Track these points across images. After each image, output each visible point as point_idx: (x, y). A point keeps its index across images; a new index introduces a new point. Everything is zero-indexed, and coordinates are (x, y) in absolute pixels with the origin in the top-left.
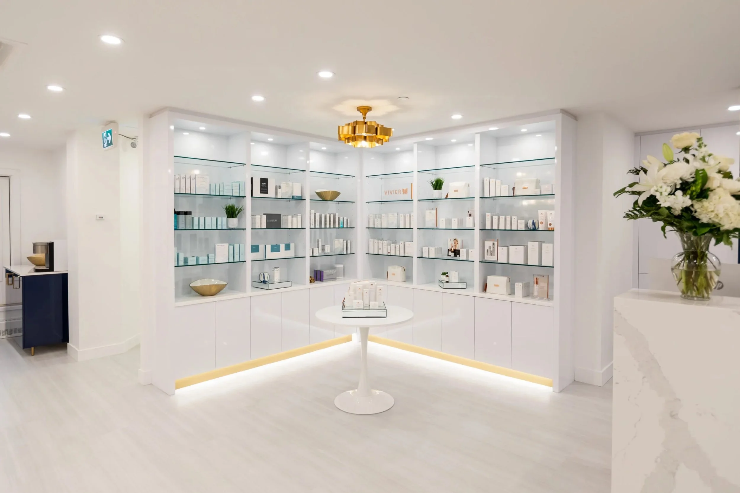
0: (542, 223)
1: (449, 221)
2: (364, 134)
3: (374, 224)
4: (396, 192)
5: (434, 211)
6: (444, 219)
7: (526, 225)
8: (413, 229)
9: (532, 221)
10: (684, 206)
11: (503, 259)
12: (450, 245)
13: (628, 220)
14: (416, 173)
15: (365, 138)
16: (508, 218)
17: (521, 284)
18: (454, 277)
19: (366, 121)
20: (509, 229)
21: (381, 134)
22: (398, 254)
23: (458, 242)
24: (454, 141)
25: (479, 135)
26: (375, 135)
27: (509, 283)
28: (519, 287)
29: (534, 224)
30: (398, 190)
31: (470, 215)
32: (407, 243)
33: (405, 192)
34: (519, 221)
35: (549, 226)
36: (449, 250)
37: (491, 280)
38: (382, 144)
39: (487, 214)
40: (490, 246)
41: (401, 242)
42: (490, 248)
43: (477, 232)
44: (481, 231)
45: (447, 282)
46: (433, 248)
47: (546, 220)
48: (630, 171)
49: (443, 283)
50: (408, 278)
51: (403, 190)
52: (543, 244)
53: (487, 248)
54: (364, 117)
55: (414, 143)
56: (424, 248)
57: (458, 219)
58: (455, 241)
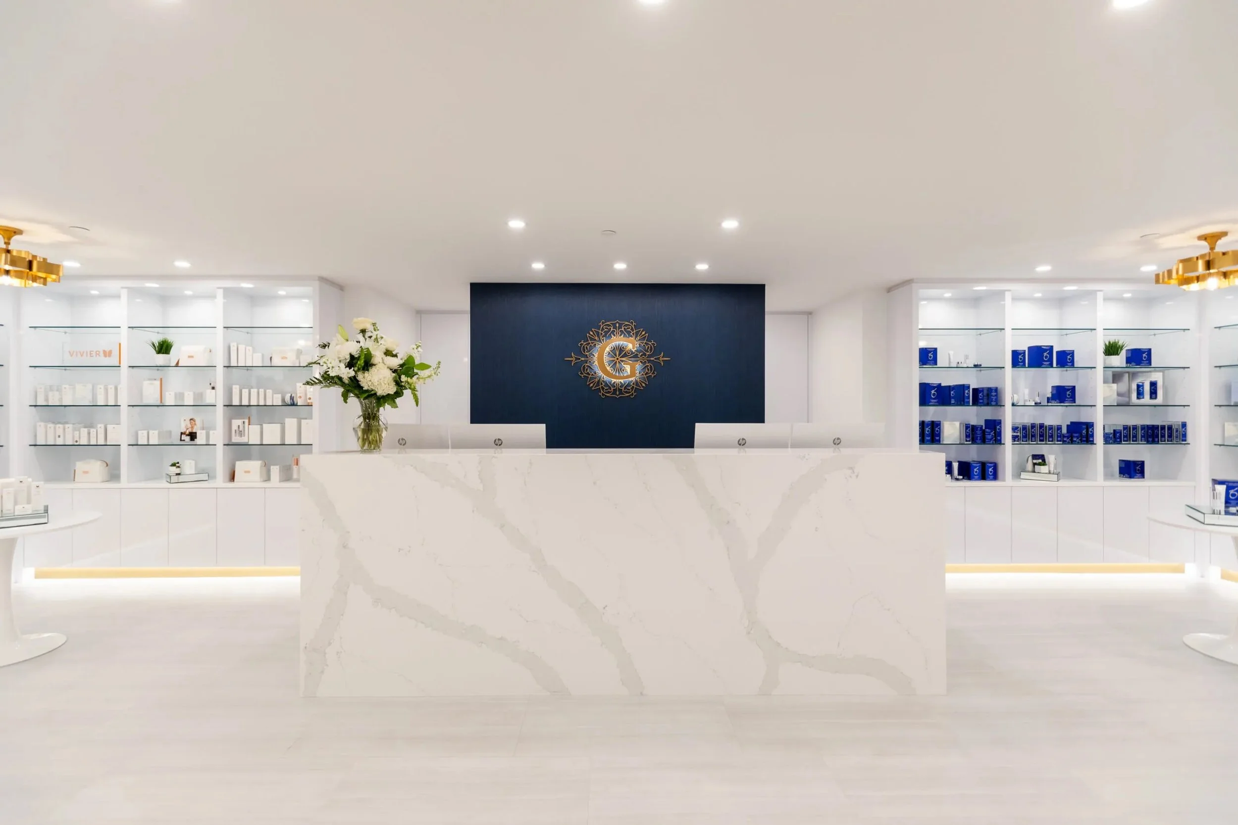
0: (300, 397)
1: (180, 396)
2: (7, 267)
3: (47, 400)
4: (90, 354)
5: (158, 383)
6: (173, 394)
7: (283, 400)
8: (120, 406)
9: (290, 395)
10: (340, 376)
11: (254, 439)
12: (184, 426)
13: (321, 388)
14: (124, 330)
15: (7, 272)
16: (262, 391)
17: (278, 467)
18: (188, 467)
19: (9, 249)
20: (263, 404)
21: (39, 270)
22: (93, 442)
23: (196, 423)
24: (188, 293)
25: (221, 291)
26: (28, 271)
27: (264, 468)
28: (275, 470)
29: (292, 398)
30: (95, 351)
31: (213, 388)
32: (110, 427)
33: (108, 354)
34: (275, 395)
35: (309, 401)
36: (182, 433)
37: (240, 466)
38: (45, 284)
39: (234, 387)
40: (239, 426)
41: (99, 426)
42: (239, 428)
43: (220, 410)
44: (226, 407)
45: (178, 474)
46: (156, 432)
47: (306, 395)
48: (319, 345)
49: (170, 476)
50: (114, 475)
51: (104, 352)
52: (303, 421)
53: (234, 427)
54: (6, 241)
55: (123, 288)
56: (140, 432)
57: (194, 393)
58: (192, 421)
